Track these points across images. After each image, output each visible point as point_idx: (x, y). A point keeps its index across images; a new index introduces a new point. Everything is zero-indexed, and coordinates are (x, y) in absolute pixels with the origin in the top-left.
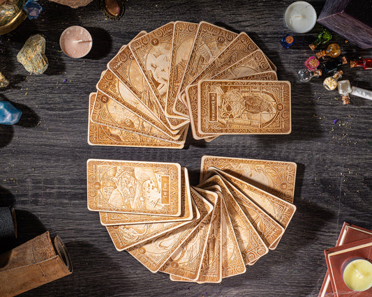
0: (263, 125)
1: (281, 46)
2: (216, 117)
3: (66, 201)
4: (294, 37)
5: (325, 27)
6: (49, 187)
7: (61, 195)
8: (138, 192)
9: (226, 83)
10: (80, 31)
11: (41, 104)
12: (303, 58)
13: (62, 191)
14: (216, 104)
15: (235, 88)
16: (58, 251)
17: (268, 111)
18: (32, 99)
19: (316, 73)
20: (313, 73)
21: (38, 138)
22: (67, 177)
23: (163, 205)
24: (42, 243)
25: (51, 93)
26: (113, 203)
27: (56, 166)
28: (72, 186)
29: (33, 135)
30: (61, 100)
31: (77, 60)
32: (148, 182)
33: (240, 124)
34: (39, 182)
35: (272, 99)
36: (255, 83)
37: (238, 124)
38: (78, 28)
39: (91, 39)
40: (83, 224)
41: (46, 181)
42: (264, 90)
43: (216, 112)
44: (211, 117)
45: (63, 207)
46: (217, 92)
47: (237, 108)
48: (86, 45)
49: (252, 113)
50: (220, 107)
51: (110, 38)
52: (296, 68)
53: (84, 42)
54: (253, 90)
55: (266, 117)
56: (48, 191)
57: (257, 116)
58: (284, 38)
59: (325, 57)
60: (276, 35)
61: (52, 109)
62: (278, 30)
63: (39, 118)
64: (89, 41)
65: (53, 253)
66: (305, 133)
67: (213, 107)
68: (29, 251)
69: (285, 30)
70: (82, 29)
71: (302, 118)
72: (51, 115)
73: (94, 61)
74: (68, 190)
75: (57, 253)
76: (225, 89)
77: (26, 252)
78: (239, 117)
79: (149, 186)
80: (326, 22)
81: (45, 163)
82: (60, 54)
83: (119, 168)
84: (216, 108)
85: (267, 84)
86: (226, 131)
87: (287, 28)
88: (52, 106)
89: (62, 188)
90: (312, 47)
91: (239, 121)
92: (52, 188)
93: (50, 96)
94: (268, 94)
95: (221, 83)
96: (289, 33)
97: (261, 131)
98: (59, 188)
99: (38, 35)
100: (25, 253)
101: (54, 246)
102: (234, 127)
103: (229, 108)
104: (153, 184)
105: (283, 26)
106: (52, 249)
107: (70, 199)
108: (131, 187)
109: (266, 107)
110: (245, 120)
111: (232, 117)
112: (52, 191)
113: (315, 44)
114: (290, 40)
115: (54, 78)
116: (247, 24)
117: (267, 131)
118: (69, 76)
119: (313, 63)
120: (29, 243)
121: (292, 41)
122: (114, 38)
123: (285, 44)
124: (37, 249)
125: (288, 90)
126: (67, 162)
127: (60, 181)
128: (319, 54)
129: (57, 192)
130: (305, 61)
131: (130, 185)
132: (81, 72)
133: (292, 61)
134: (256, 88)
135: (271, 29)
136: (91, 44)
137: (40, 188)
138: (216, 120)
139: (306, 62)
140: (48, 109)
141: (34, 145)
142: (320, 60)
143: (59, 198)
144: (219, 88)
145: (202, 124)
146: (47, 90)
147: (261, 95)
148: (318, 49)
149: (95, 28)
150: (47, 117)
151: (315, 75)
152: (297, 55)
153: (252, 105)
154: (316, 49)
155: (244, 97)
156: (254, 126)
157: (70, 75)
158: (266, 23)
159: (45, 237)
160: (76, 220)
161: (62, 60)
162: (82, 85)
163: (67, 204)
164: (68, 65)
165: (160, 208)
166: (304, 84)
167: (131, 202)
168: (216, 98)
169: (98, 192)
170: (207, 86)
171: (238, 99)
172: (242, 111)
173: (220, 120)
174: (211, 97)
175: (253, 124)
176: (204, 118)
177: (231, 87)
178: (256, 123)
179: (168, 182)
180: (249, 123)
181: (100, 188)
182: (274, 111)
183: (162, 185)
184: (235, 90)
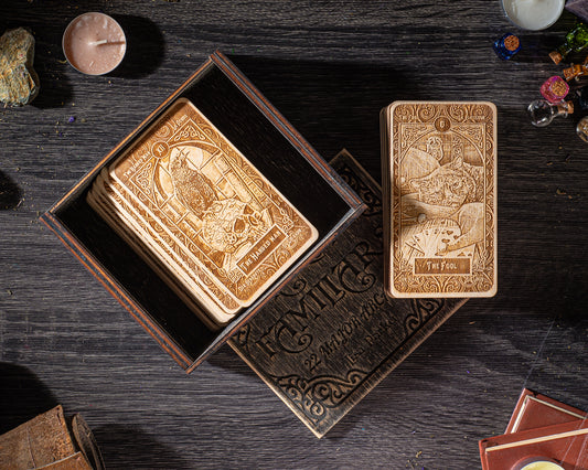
0: (214, 152)
1: (495, 56)
2: (271, 233)
3: (72, 355)
4: (519, 37)
5: (580, 20)
6: (39, 328)
7: (61, 344)
8: (435, 209)
9: (208, 265)
10: (102, 21)
11: (25, 165)
12: (537, 78)
13: (65, 334)
14: (253, 251)
15: (201, 245)
16: (81, 445)
17: (184, 163)
18: (7, 155)
19: (563, 109)
20: (556, 109)
21: (18, 230)
22: (76, 309)
24: (47, 429)
25: (44, 143)
27: (52, 287)
28: (83, 325)
29: (8, 226)
30: (65, 158)
31: (97, 79)
32: (457, 232)
33: (246, 187)
34: (21, 318)
35: (162, 173)
37: (249, 192)
38: (98, 16)
39: (123, 38)
40: (106, 400)
41: (35, 316)
42: (160, 197)
43: (265, 239)
44: (278, 240)
45: (67, 366)
46: (234, 266)
47: (229, 214)
48: (113, 49)
49: (211, 184)
50: (251, 240)
51: (161, 36)
52: (524, 99)
53: (109, 44)
54: (177, 215)
55: (196, 157)
56: (37, 334)
57: (208, 171)
58: (501, 41)
59: (579, 77)
60: (484, 35)
61: (47, 175)
62: (490, 23)
63: (22, 191)
64: (120, 43)
65: (70, 448)
66: (540, 225)
67: (261, 250)
68: (23, 445)
69: (503, 23)
70: (106, 19)
71: (535, 197)
72: (43, 187)
73: (129, 81)
74: (76, 334)
75: (77, 449)
76: (218, 257)
77: (17, 445)
78: (237, 198)
79: (449, 233)
80: (582, 10)
81: (30, 281)
82: (63, 68)
84: (259, 245)
86: (275, 198)
87: (506, 21)
88: (46, 168)
89: (64, 330)
90: (556, 58)
91: (242, 192)
92: (46, 329)
93: (43, 149)
94: (159, 187)
96: (510, 29)
98: (58, 329)
99: (21, 30)
100: (14, 447)
101: (72, 434)
102: (259, 193)
103: (239, 225)
104: (453, 242)
105: (499, 16)
106: (68, 439)
107: (80, 351)
108: (444, 196)
109: (181, 172)
110: (232, 186)
111: (247, 210)
112: (46, 334)
113: (559, 52)
114: (512, 44)
115: (51, 113)
116: (428, 11)
117: (214, 135)
118: (80, 111)
119: (558, 89)
120: (23, 429)
121: (516, 46)
122: (168, 37)
123: (503, 52)
124: (39, 439)
126: (75, 278)
127: (61, 315)
128: (569, 71)
129: (55, 337)
130: (541, 84)
131: (448, 193)
132: (103, 103)
133: (515, 85)
134: (170, 213)
135: (475, 23)
136: (123, 48)
137: (21, 329)
138: (275, 229)
139: (544, 87)
140: (38, 175)
141: (12, 244)
142: (572, 83)
143: (59, 349)
144: (226, 267)
145: (302, 243)
146: (37, 138)
147: (172, 196)
148: (566, 62)
149: (131, 17)
150: (36, 190)
151: (560, 112)
152: (525, 73)
154: (562, 61)
155: (201, 217)
156: (227, 163)
157: (82, 109)
158: (465, 10)
159: (54, 418)
160: (92, 391)
161: (66, 78)
162: (106, 128)
163: (74, 360)
164: (79, 88)
165: (406, 257)
166: (538, 129)
168: (244, 260)
169: (430, 126)
170: (241, 289)
171: (212, 224)
172: (224, 202)
173: (270, 222)
174: (251, 267)
175: (225, 167)
176: (290, 248)
177: (206, 252)
178: (220, 164)
179: (459, 271)
180: (230, 174)
181: (438, 128)
182: (175, 153)
183: (452, 261)
184: (205, 241)
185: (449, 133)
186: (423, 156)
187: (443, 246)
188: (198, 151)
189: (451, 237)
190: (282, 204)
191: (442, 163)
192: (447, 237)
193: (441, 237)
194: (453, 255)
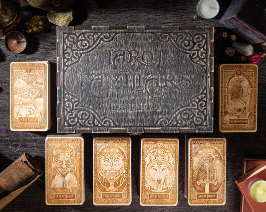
0: (251, 86)
2: (245, 120)
8: (26, 100)
9: (222, 112)
14: (236, 120)
15: (225, 106)
17: (241, 81)
23: (18, 118)
26: (17, 82)
32: (34, 108)
33: (250, 103)
35: (233, 79)
36: (222, 91)
37: (250, 104)
42: (227, 84)
43: (241, 120)
44: (245, 123)
46: (228, 119)
47: (239, 105)
49: (242, 93)
50: (238, 116)
54: (226, 93)
55: (246, 83)
57: (245, 89)
67: (238, 122)
76: (226, 113)
78: (245, 103)
79: (31, 108)
83: (43, 86)
84: (239, 120)
85: (222, 82)
86: (255, 112)
91: (248, 103)
94: (229, 82)
95: (222, 116)
97: (255, 87)
102: (252, 107)
103: (239, 110)
104: (32, 112)
108: (29, 95)
109: (238, 83)
110: (247, 99)
111: (245, 108)
117: (255, 82)
125: (226, 66)
131: (30, 94)
134: (225, 90)
138: (247, 120)
144: (225, 117)
145: (250, 130)
147: (230, 87)
153: (237, 93)
155: (232, 99)
156: (252, 92)
165: (15, 116)
167: (18, 95)
168: (232, 120)
169: (24, 71)
170: (224, 126)
171: (233, 103)
172: (241, 101)
173: (247, 117)
174: (232, 123)
175: (250, 93)
176: (246, 128)
177: (224, 109)
178: (250, 90)
179: (34, 122)
180: (249, 95)
181: (27, 72)
182: (241, 77)
183: (32, 118)
184: (227, 106)
185: (31, 73)
186: (22, 81)
187: (29, 113)
188: (248, 82)
189: (31, 110)
190: (255, 116)
191: (28, 84)
192: (30, 110)
193: (28, 110)
194: (32, 116)
